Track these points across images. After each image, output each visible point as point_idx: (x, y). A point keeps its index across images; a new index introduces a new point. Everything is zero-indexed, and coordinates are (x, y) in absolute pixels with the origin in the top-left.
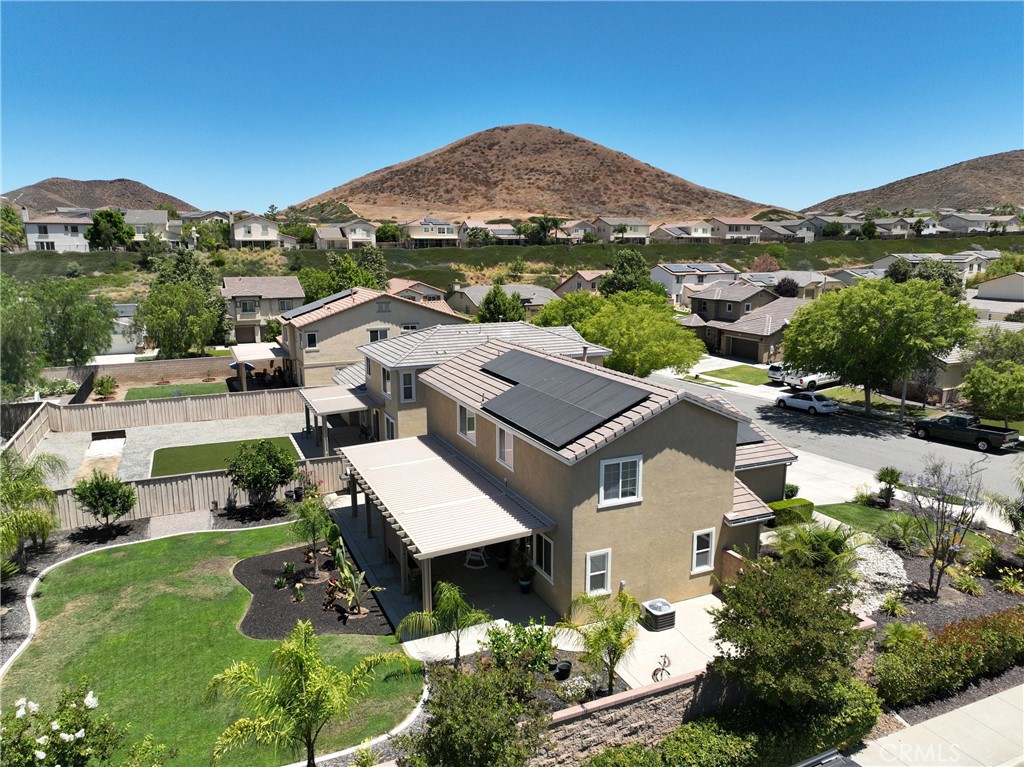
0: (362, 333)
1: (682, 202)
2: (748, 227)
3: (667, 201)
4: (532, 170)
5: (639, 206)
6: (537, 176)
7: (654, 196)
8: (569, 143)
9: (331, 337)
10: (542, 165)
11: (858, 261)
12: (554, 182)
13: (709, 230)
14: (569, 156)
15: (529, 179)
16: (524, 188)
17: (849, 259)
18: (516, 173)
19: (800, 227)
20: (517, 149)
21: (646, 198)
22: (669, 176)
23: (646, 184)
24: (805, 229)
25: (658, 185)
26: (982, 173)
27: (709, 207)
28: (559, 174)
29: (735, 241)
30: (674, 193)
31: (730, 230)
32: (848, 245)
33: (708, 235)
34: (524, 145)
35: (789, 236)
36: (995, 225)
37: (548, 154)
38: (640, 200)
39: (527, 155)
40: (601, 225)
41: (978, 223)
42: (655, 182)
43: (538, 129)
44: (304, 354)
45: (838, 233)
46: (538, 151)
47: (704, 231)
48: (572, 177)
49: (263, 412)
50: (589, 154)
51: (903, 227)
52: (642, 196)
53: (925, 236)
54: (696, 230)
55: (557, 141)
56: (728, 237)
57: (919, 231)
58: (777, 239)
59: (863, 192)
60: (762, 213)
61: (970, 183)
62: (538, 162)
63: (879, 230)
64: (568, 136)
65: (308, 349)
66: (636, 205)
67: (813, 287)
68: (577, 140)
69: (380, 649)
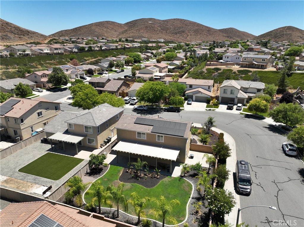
0: (35, 114)
1: (21, 35)
2: (60, 48)
3: (16, 34)
5: (6, 36)
7: (9, 32)
9: (27, 118)
11: (92, 58)
13: (49, 50)
17: (90, 58)
19: (73, 48)
21: (7, 32)
22: (11, 24)
23: (3, 27)
24: (75, 48)
25: (9, 27)
26: (99, 27)
27: (32, 37)
29: (59, 54)
30: (16, 31)
31: (55, 50)
32: (88, 53)
33: (49, 51)
35: (71, 51)
36: (116, 47)
38: (5, 33)
40: (12, 49)
41: (112, 46)
42: (7, 26)
44: (21, 126)
45: (84, 50)
47: (48, 50)
49: (22, 148)
51: (97, 47)
52: (4, 32)
53: (103, 50)
54: (45, 50)
56: (55, 52)
57: (101, 48)
58: (69, 52)
59: (68, 30)
60: (51, 40)
61: (97, 30)
63: (92, 48)
65: (22, 124)
66: (5, 36)
67: (95, 70)
69: (171, 179)
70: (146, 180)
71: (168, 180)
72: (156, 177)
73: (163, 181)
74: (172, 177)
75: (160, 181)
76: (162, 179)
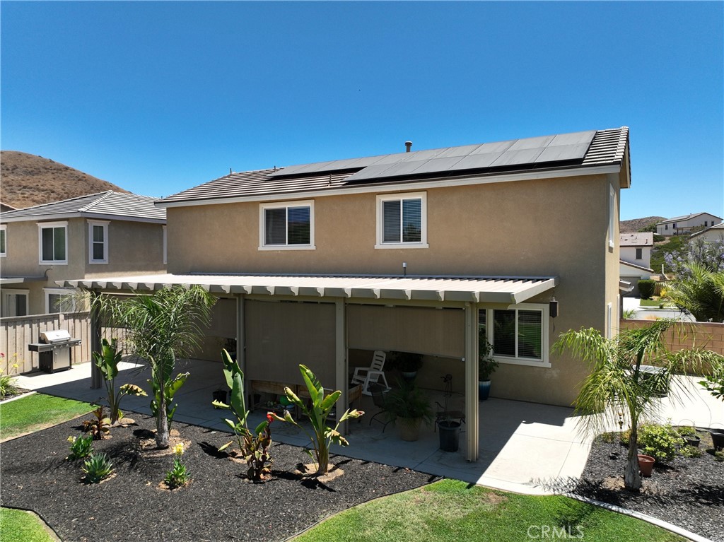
4: (25, 187)
6: (31, 192)
8: (60, 170)
10: (35, 184)
12: (48, 197)
14: (61, 180)
15: (22, 194)
16: (19, 200)
18: (8, 188)
20: (8, 170)
28: (53, 192)
34: (15, 168)
37: (39, 177)
39: (18, 175)
43: (28, 157)
46: (31, 173)
48: (65, 195)
50: (80, 180)
55: (48, 167)
62: (32, 181)
64: (58, 165)
68: (67, 169)
69: (463, 503)
70: (172, 484)
71: (433, 510)
72: (298, 477)
73: (358, 521)
74: (483, 490)
75: (330, 517)
76: (360, 495)
